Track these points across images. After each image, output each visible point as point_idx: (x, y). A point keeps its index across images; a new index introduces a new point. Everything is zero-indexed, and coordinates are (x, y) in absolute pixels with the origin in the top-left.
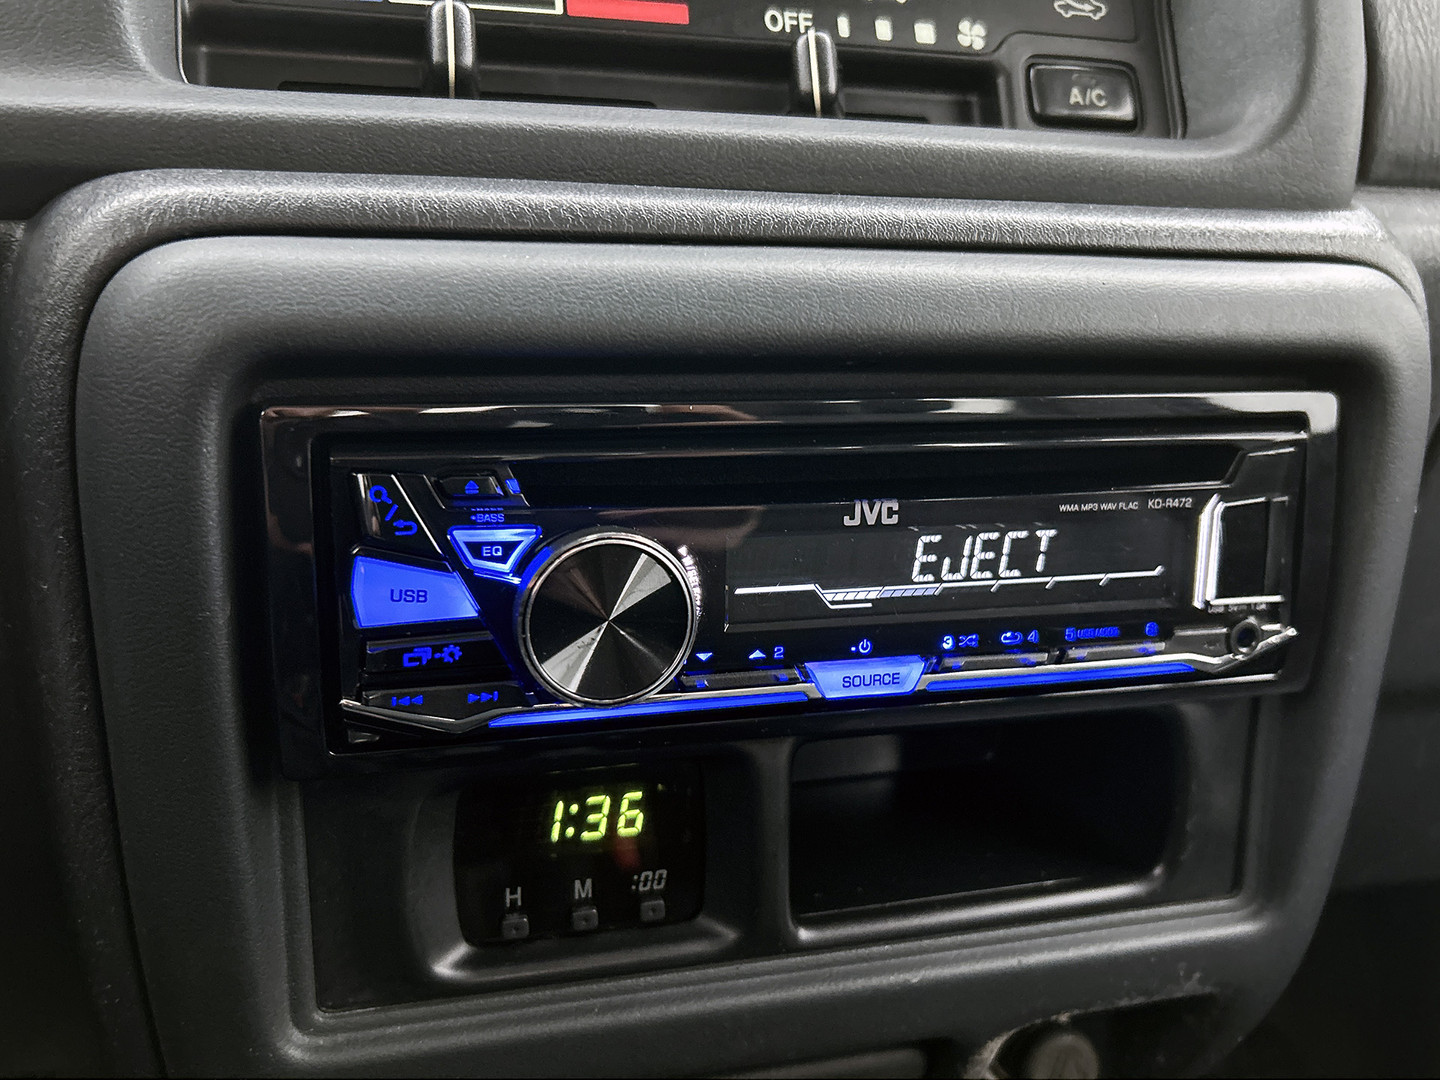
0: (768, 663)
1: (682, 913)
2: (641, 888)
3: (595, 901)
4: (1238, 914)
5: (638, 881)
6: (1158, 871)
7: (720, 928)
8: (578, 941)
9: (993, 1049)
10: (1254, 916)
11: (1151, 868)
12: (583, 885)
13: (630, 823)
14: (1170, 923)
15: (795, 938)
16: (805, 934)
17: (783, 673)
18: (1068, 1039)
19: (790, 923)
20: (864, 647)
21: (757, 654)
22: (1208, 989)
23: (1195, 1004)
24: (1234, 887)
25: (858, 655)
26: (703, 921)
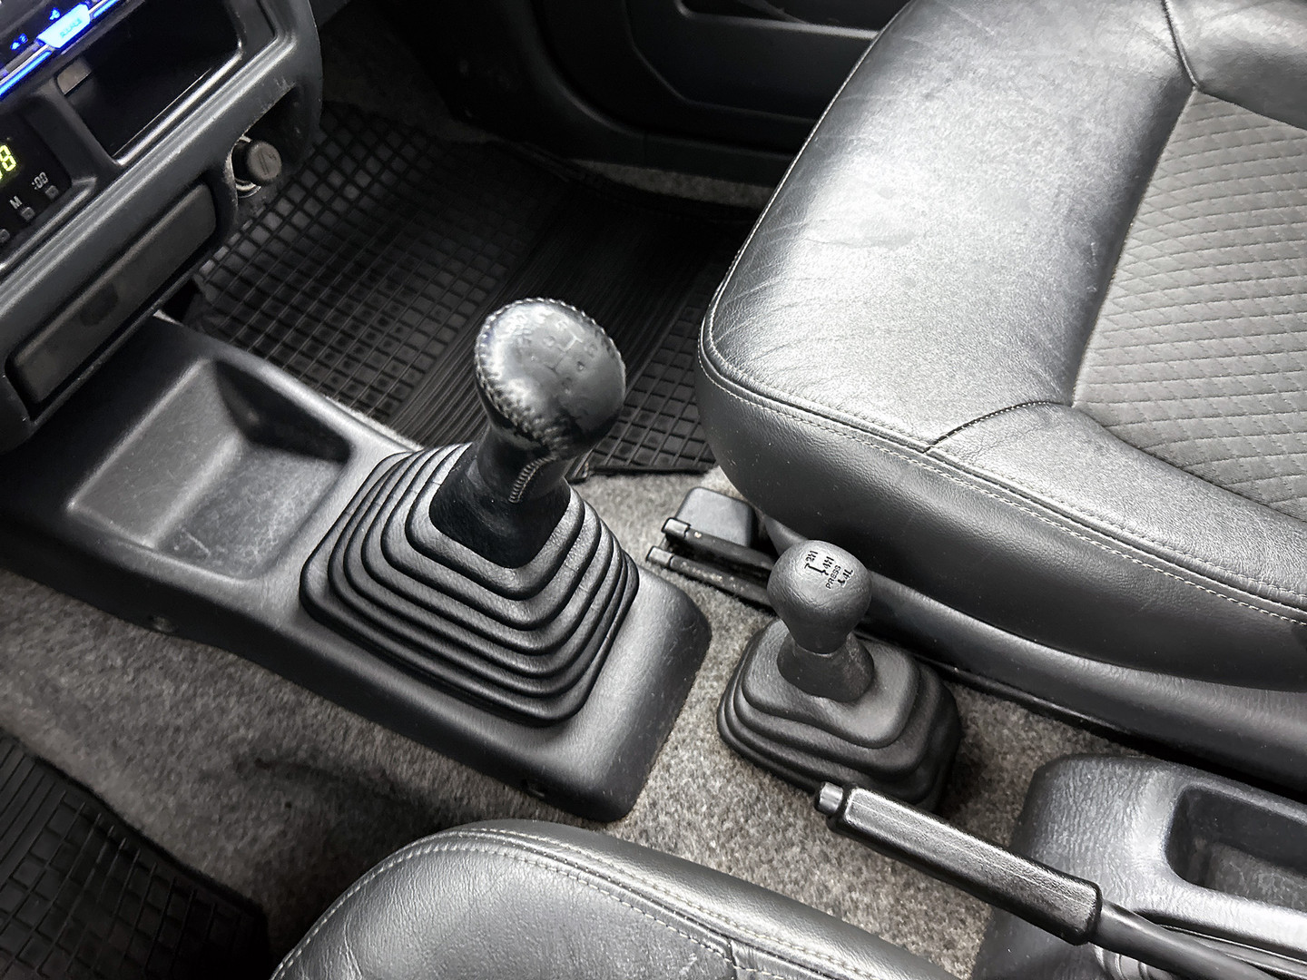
0: (23, 47)
1: (65, 185)
2: (40, 187)
3: (25, 205)
4: (283, 43)
5: (36, 185)
6: (240, 44)
7: (84, 181)
8: (29, 226)
9: (229, 162)
10: (289, 41)
11: (236, 44)
12: (14, 200)
13: (9, 163)
14: (260, 64)
15: (119, 165)
16: (122, 162)
17: (33, 47)
18: (257, 147)
19: (113, 161)
20: (55, 14)
21: (15, 46)
22: (293, 85)
23: (291, 95)
24: (274, 33)
25: (56, 20)
26: (76, 183)
